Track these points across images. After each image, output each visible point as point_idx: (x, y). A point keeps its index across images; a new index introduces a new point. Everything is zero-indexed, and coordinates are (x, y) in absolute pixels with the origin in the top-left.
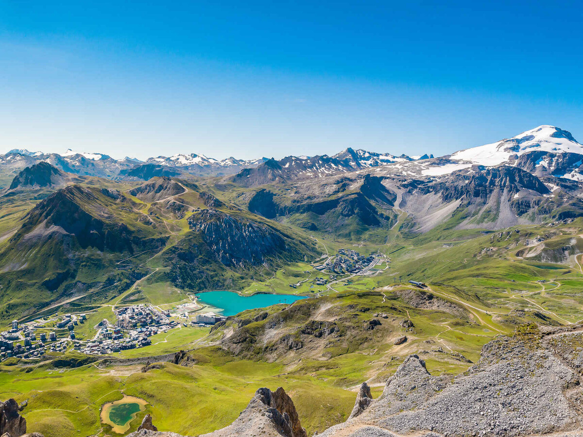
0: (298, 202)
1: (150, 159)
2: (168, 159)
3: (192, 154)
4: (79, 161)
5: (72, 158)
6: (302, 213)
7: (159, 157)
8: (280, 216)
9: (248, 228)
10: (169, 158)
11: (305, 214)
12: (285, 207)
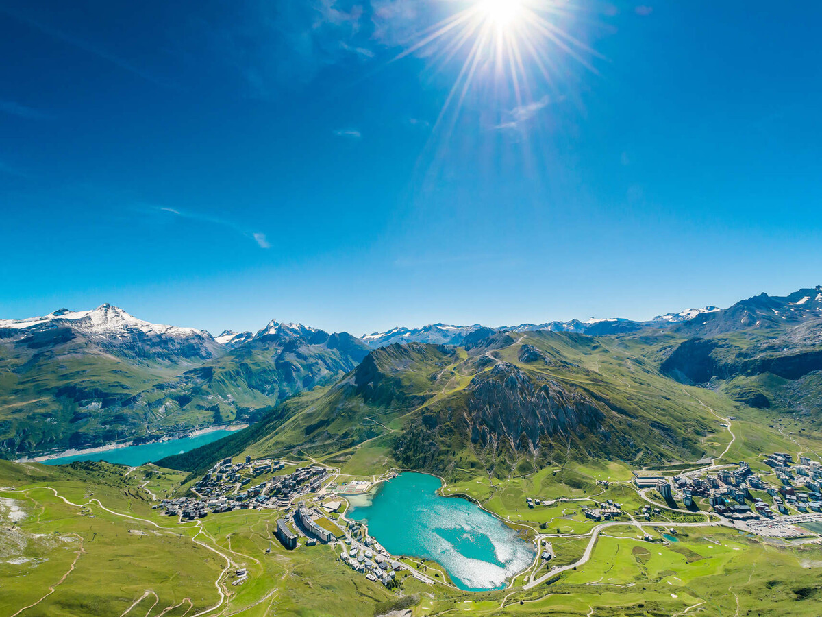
0: (746, 355)
1: (657, 317)
2: (677, 316)
3: (707, 307)
4: (574, 326)
5: (569, 324)
6: (749, 375)
7: (667, 315)
8: (717, 379)
9: (541, 390)
10: (678, 314)
11: (754, 378)
12: (726, 365)
